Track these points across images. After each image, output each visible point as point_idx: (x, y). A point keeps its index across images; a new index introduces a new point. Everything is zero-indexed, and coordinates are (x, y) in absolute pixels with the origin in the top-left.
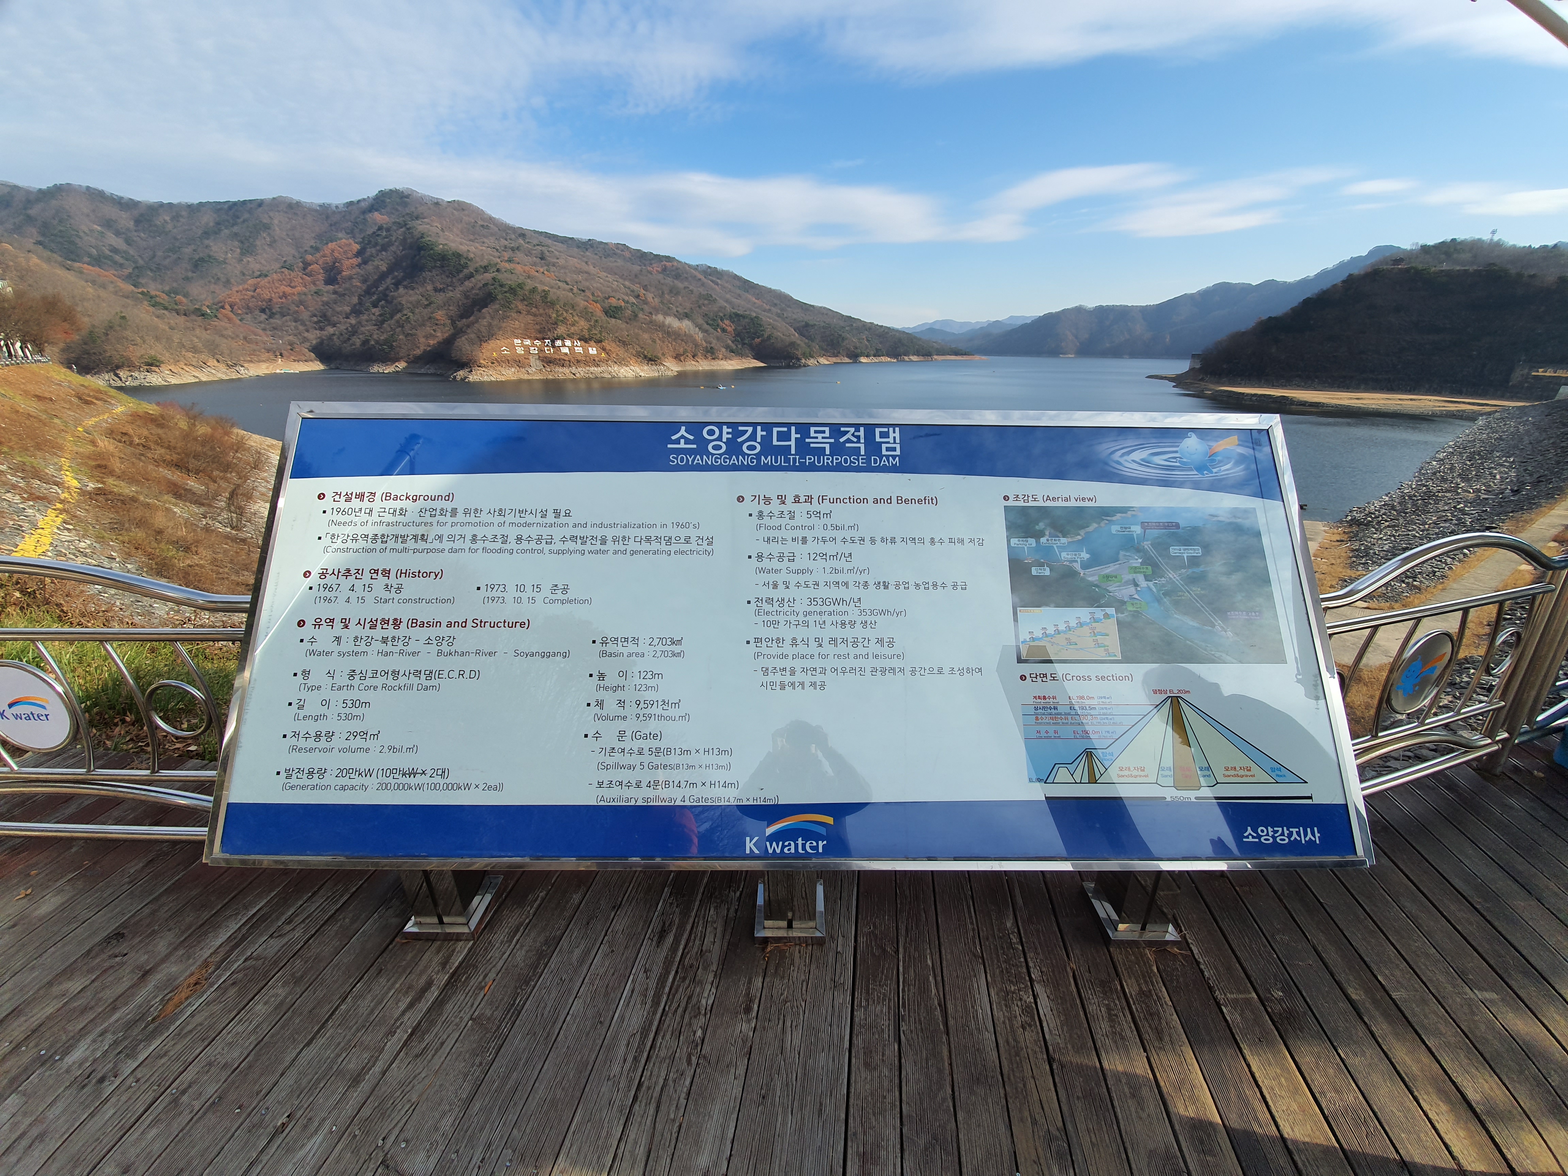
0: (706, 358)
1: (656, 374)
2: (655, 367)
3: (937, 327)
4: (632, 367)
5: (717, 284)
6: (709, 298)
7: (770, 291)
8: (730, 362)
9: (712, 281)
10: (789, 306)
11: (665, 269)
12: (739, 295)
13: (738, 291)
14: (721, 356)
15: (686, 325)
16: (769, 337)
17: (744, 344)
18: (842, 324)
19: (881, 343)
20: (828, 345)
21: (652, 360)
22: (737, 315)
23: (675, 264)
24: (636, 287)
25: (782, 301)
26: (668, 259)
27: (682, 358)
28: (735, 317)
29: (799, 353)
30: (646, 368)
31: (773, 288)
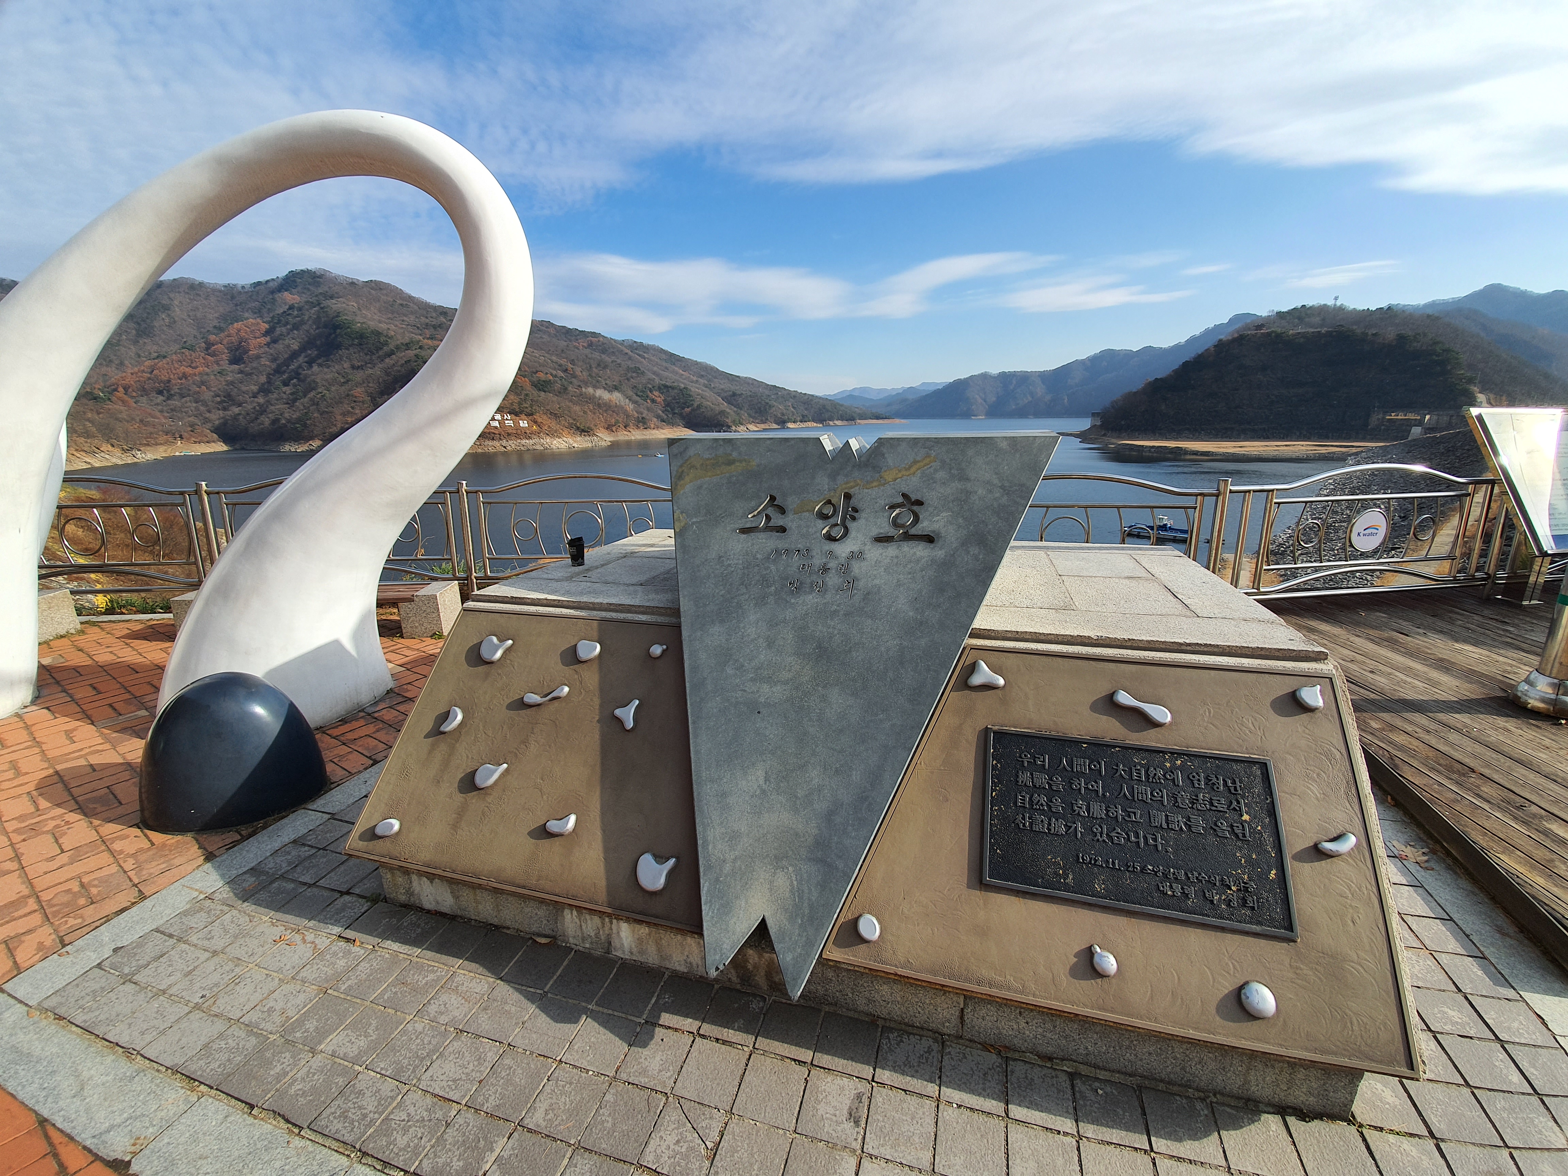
0: (638, 428)
1: (590, 445)
2: (587, 438)
3: (856, 394)
4: (565, 439)
5: (644, 358)
6: (636, 370)
7: (696, 363)
8: (662, 431)
9: (639, 355)
10: (715, 378)
11: (591, 345)
12: (666, 368)
13: (664, 364)
14: (652, 426)
15: (616, 397)
16: (699, 407)
17: (675, 413)
18: (767, 392)
19: (806, 409)
20: (756, 412)
21: (585, 431)
22: (666, 387)
23: (601, 339)
24: (563, 362)
25: (708, 373)
26: (594, 334)
27: (614, 429)
28: (664, 388)
29: (729, 421)
30: (579, 439)
31: (699, 360)
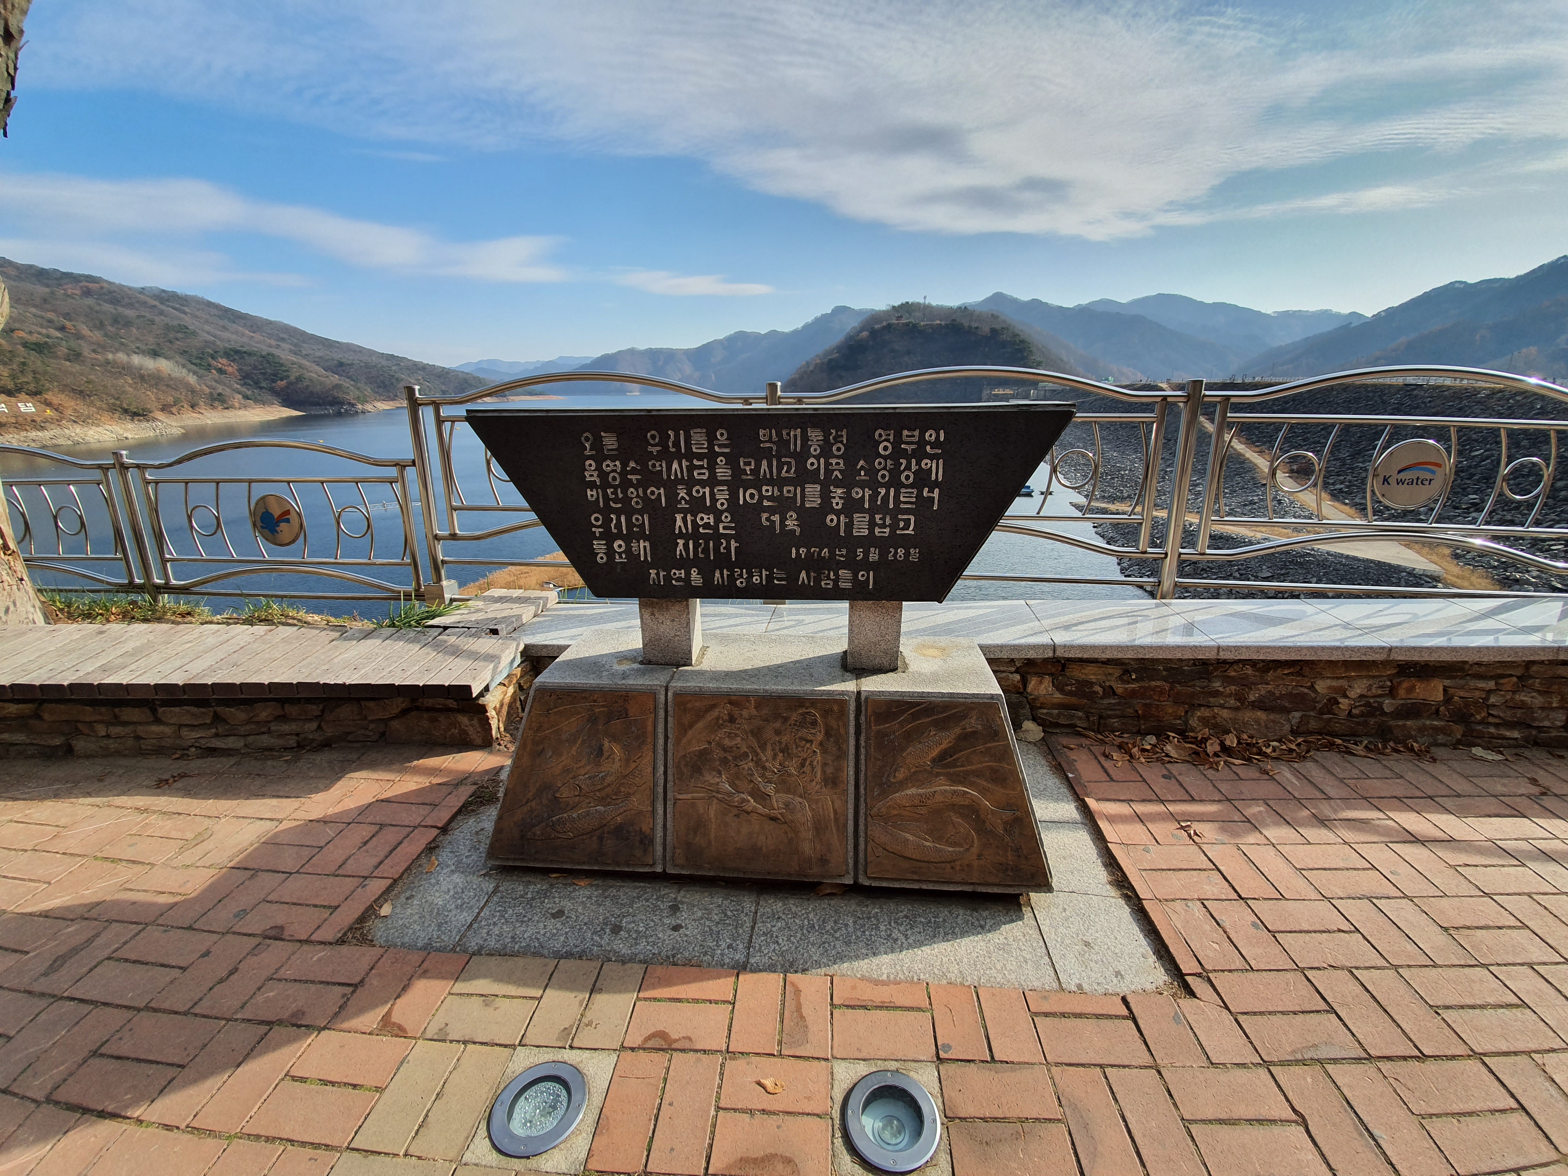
0: (213, 407)
1: (152, 434)
2: (144, 424)
3: (485, 366)
4: (107, 427)
5: (185, 313)
6: (183, 329)
7: (271, 322)
8: (253, 411)
9: (176, 309)
10: (304, 342)
12: (224, 327)
15: (164, 366)
16: (299, 379)
17: (261, 388)
19: (443, 383)
20: (379, 387)
21: (138, 414)
22: (237, 352)
23: (105, 285)
28: (235, 354)
29: (350, 397)
